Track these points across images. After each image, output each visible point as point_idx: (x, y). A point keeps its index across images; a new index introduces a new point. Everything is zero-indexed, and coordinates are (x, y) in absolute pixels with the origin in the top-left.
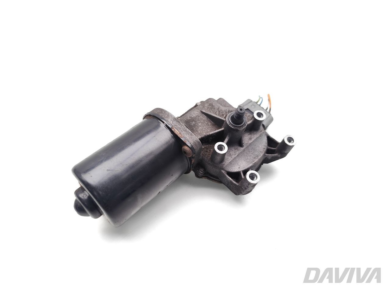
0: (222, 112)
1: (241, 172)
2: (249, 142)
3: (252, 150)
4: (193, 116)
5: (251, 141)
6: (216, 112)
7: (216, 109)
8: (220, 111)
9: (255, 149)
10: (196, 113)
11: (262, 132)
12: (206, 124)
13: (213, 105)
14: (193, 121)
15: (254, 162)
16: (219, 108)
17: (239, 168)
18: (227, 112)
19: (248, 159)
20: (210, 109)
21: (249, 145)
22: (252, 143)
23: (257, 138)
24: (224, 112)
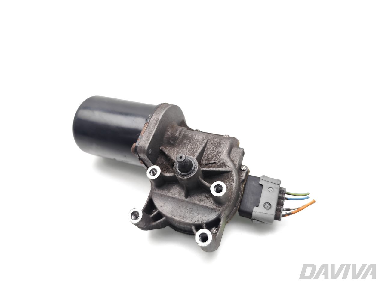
0: (217, 158)
1: (158, 211)
2: (196, 201)
3: (191, 210)
4: (194, 137)
5: (198, 203)
6: (214, 152)
7: (218, 150)
8: (217, 155)
9: (193, 213)
10: (200, 137)
11: (218, 209)
12: (193, 152)
13: (221, 145)
14: (189, 140)
15: (173, 217)
16: (220, 152)
17: (161, 206)
18: (222, 162)
19: (177, 210)
20: (213, 146)
21: (192, 203)
22: (197, 204)
23: (206, 207)
24: (219, 159)
